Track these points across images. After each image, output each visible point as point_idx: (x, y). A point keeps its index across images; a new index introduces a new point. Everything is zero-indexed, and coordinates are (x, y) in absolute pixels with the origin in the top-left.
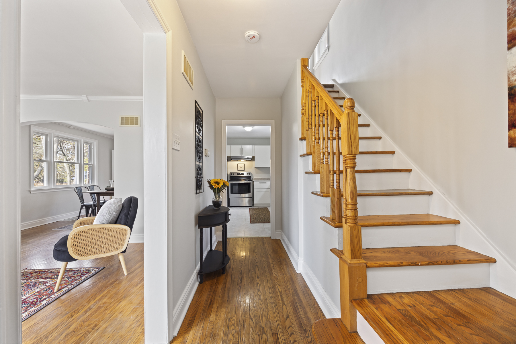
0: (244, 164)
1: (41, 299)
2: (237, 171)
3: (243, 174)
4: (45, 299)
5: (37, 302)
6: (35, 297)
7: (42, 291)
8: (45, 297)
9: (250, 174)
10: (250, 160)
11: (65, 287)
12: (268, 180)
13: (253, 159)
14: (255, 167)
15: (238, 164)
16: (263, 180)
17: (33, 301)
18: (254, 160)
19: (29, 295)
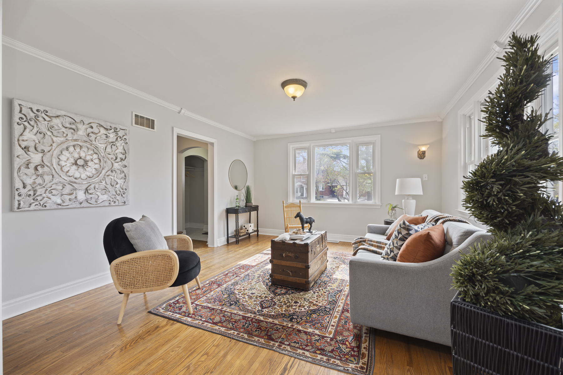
1: (209, 285)
4: (207, 284)
5: (211, 284)
6: (213, 287)
7: (209, 291)
8: (207, 285)
11: (194, 291)
17: (214, 284)
19: (216, 290)
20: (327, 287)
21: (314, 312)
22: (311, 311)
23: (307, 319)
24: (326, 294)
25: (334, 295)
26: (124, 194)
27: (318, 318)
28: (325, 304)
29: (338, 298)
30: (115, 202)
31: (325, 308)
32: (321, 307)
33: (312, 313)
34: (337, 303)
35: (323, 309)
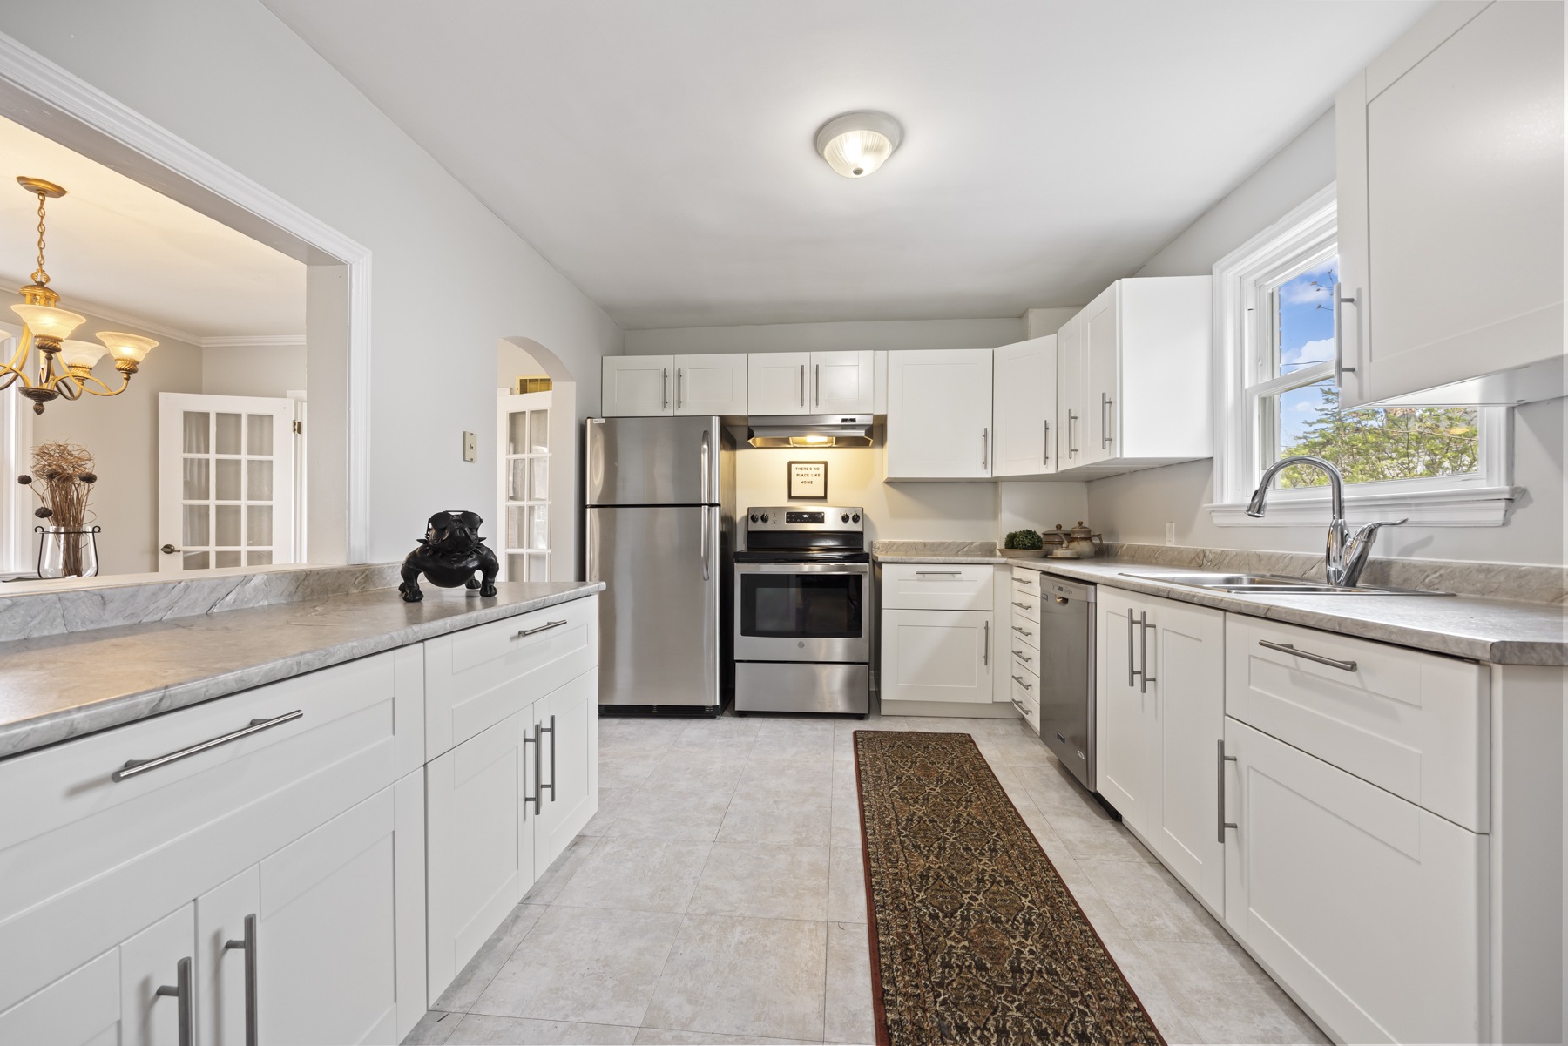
0: (826, 464)
2: (783, 502)
3: (817, 518)
9: (856, 519)
10: (861, 433)
12: (969, 560)
13: (876, 433)
14: (890, 482)
15: (790, 464)
16: (941, 559)
18: (882, 441)
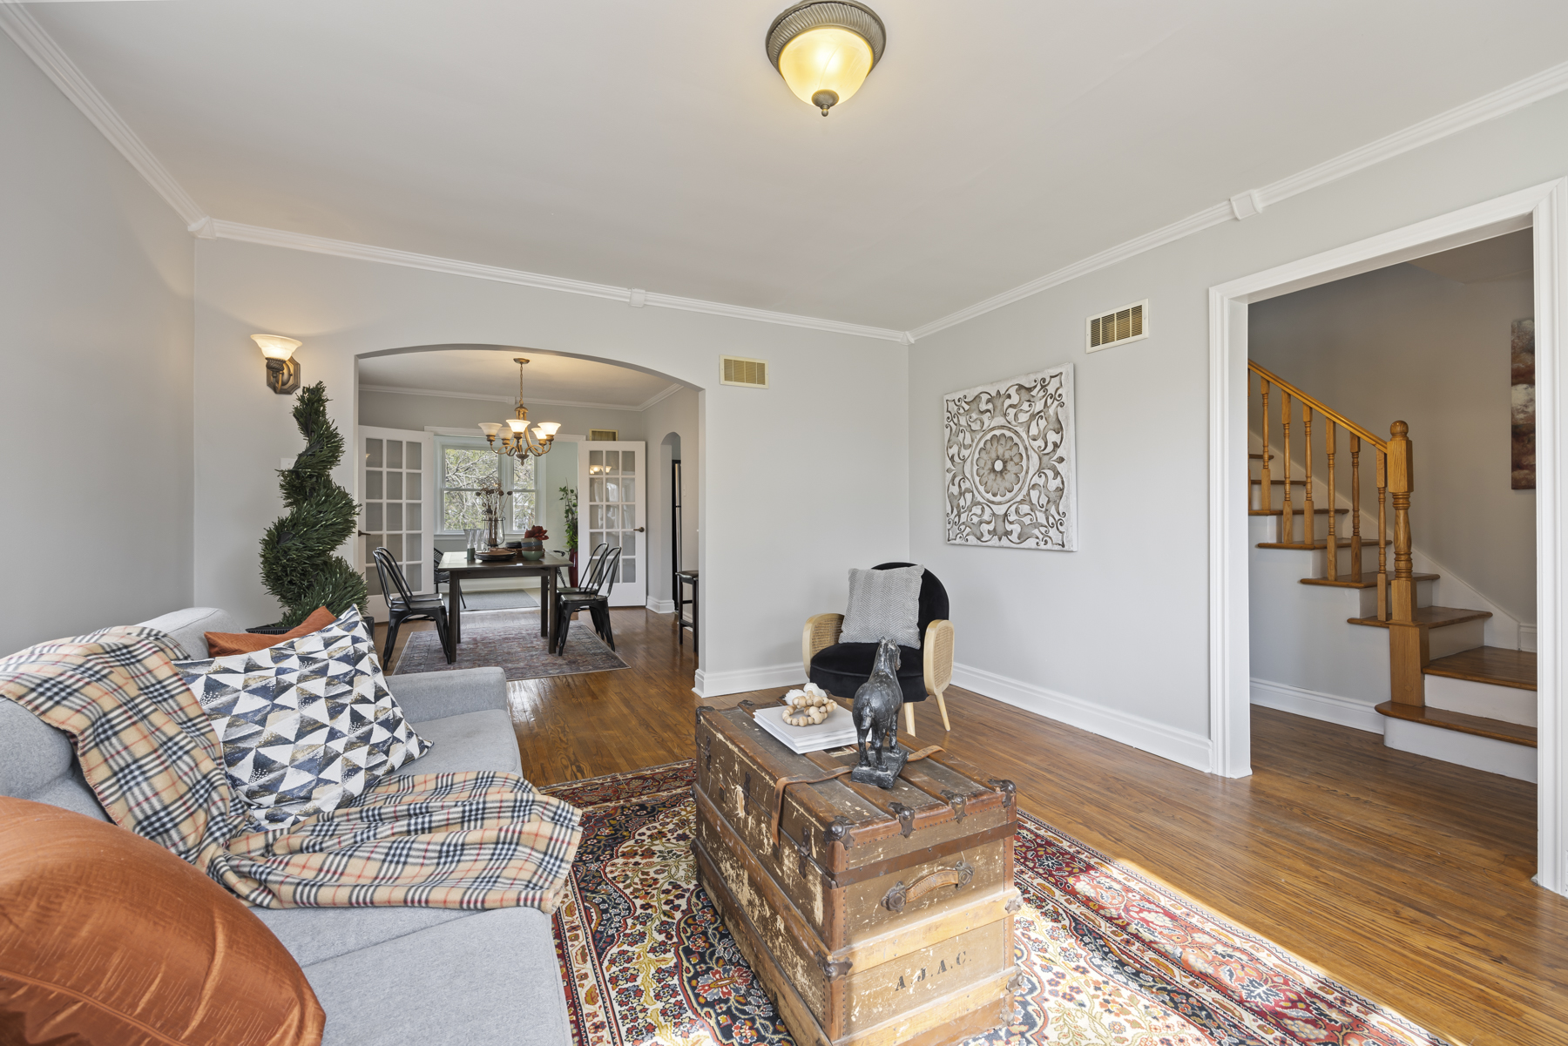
20: (662, 938)
21: (615, 839)
22: (625, 836)
23: (614, 819)
24: (638, 902)
25: (606, 911)
26: (1061, 524)
27: (594, 831)
28: (608, 869)
29: (585, 907)
30: (1046, 542)
31: (597, 860)
32: (612, 856)
33: (616, 834)
34: (580, 889)
35: (600, 852)
